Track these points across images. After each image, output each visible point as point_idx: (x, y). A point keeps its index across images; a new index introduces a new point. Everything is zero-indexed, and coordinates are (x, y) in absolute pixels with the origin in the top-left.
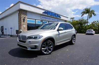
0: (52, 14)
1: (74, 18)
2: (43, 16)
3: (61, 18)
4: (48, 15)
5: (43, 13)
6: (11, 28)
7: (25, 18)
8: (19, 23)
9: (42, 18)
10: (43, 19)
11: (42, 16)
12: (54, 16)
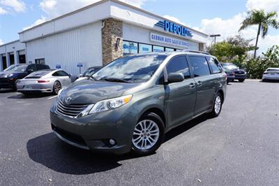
0: (175, 28)
1: (219, 35)
2: (154, 34)
3: (193, 38)
4: (165, 32)
5: (155, 25)
6: (80, 65)
7: (119, 39)
9: (152, 40)
10: (154, 40)
11: (152, 34)
12: (177, 33)
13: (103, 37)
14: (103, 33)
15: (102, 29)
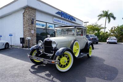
0: (67, 16)
1: (88, 22)
2: (56, 19)
4: (61, 17)
5: (56, 13)
6: (11, 35)
7: (34, 19)
8: (24, 28)
10: (55, 22)
11: (54, 18)
12: (68, 19)
13: (24, 18)
14: (24, 16)
15: (23, 13)
